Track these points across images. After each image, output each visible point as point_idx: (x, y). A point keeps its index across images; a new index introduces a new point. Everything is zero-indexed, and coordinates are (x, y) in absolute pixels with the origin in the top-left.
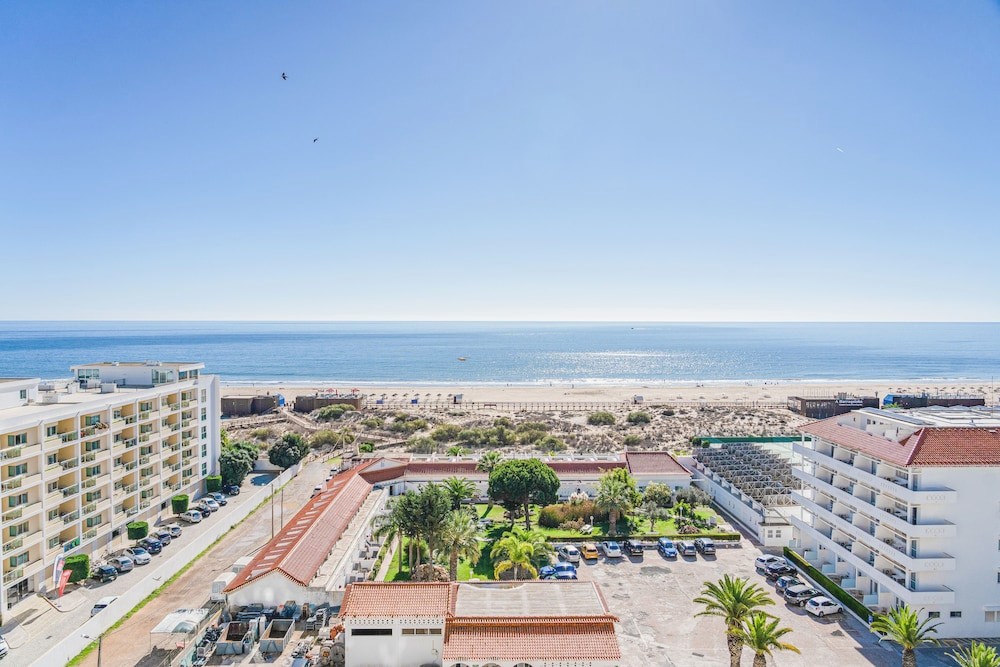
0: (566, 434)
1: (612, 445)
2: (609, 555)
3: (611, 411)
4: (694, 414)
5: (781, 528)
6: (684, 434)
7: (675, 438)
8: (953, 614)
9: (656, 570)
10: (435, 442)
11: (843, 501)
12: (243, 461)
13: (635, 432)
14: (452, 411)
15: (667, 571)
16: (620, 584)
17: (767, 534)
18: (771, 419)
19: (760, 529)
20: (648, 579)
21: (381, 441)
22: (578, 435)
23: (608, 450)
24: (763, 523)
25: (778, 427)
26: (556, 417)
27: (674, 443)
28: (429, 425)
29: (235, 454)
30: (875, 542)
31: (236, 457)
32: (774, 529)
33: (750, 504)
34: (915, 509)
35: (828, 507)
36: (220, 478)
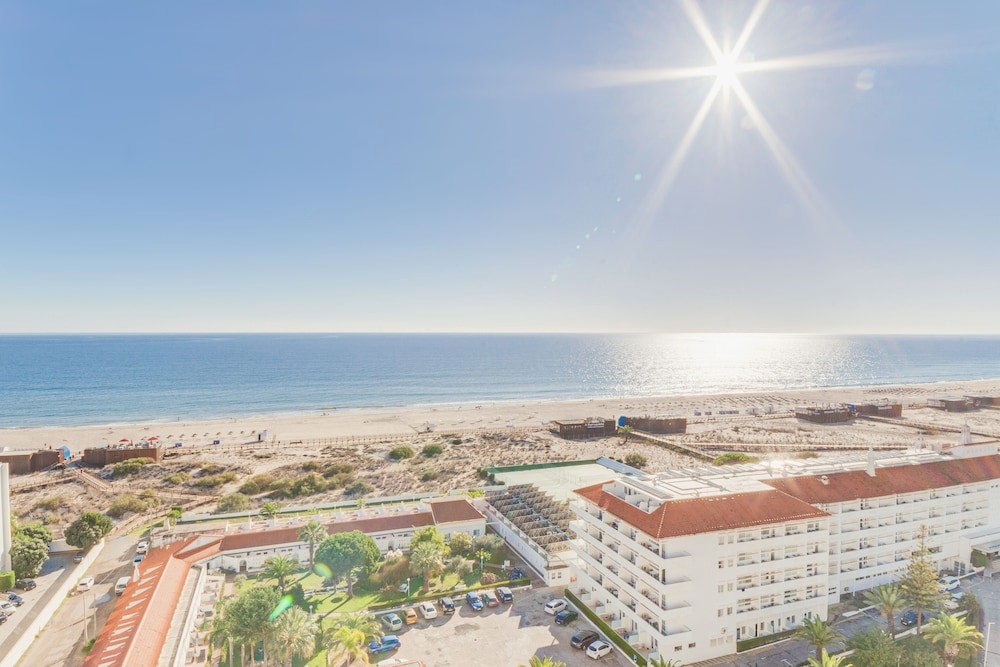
0: (371, 473)
1: (413, 482)
2: (427, 617)
3: (408, 444)
4: (477, 443)
5: (561, 570)
6: (472, 465)
7: (466, 469)
8: (690, 646)
9: (466, 627)
10: (245, 498)
11: (609, 557)
12: (38, 551)
13: (430, 465)
14: (258, 453)
15: (476, 628)
16: (440, 650)
17: (551, 577)
18: (539, 444)
19: (545, 572)
20: (461, 638)
21: (188, 501)
22: (383, 474)
23: (410, 488)
24: (548, 568)
25: (544, 451)
26: (360, 453)
27: (465, 475)
28: (238, 476)
29: (28, 543)
30: (635, 593)
31: (29, 547)
32: (556, 571)
33: (536, 549)
34: (664, 571)
35: (599, 559)
36: (12, 574)
